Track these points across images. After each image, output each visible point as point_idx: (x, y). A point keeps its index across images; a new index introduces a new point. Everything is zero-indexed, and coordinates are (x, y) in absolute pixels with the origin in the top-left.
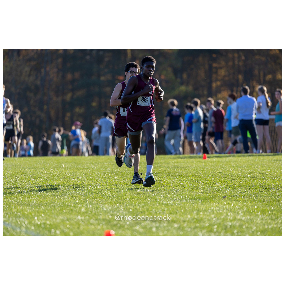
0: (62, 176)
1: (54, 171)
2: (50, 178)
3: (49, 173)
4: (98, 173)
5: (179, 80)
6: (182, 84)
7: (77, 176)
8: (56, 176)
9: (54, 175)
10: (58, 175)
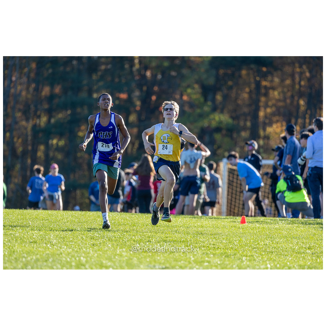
0: (29, 240)
1: (16, 232)
2: (10, 241)
3: (8, 234)
4: (82, 238)
5: (209, 103)
6: (214, 109)
7: (50, 241)
8: (20, 238)
9: (16, 237)
10: (22, 238)
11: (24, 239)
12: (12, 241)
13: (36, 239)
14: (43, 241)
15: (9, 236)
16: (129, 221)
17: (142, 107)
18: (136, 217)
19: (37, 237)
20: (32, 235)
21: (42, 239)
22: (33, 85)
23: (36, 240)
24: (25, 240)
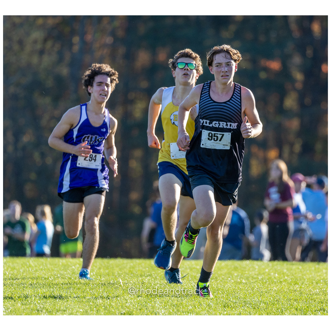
7: (155, 311)
8: (103, 307)
9: (97, 305)
10: (108, 307)
11: (111, 309)
12: (92, 312)
13: (131, 308)
14: (142, 311)
15: (86, 303)
16: (288, 276)
17: (305, 83)
18: (299, 269)
19: (133, 305)
20: (124, 302)
21: (142, 308)
22: (121, 50)
23: (131, 311)
24: (113, 311)
